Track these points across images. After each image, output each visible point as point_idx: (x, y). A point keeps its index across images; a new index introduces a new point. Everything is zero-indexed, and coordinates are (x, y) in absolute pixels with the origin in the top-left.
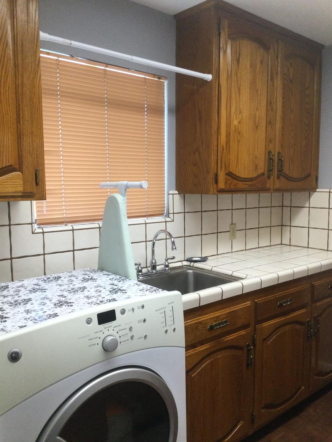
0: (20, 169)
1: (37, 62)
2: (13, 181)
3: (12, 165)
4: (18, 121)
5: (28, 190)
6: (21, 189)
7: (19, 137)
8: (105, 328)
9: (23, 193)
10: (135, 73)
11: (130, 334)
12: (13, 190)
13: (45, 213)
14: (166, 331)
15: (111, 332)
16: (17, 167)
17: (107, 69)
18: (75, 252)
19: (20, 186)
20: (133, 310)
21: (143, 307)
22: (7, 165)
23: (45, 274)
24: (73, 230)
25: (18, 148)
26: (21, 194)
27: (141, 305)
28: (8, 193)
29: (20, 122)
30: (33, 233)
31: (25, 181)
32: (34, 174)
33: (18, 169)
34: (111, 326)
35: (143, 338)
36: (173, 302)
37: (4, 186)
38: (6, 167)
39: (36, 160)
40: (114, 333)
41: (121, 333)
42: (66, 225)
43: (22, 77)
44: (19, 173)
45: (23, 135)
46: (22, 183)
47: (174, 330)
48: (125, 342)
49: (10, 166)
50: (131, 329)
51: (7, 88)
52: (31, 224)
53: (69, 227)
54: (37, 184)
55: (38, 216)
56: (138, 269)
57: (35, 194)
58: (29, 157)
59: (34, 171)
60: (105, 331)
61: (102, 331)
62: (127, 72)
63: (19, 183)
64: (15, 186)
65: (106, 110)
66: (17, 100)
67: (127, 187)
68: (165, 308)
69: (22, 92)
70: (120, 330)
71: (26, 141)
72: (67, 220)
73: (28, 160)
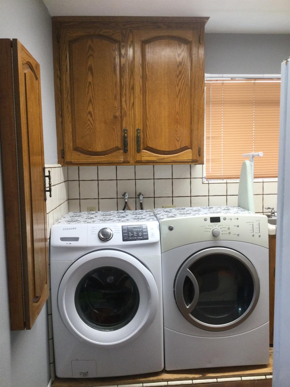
0: (191, 148)
1: (203, 90)
2: (187, 154)
3: (187, 146)
4: (191, 123)
5: (195, 158)
6: (191, 158)
7: (191, 131)
8: (214, 225)
9: (192, 160)
10: (277, 80)
11: (228, 231)
12: (187, 158)
13: (210, 172)
14: (253, 236)
15: (217, 227)
16: (190, 147)
17: (256, 82)
18: (228, 196)
19: (190, 156)
20: (231, 219)
21: (237, 219)
22: (185, 146)
23: (209, 206)
24: (227, 183)
25: (191, 137)
26: (191, 161)
27: (237, 218)
28: (185, 160)
29: (192, 124)
30: (203, 183)
31: (193, 154)
32: (198, 150)
33: (190, 148)
34: (217, 225)
35: (237, 235)
36: (260, 221)
37: (183, 157)
38: (184, 147)
39: (200, 143)
40: (219, 228)
41: (223, 229)
42: (223, 180)
43: (194, 101)
44: (190, 150)
45: (193, 131)
46: (191, 155)
47: (260, 236)
48: (225, 234)
49: (185, 147)
50: (229, 229)
51: (186, 107)
52: (202, 178)
53: (225, 181)
54: (199, 155)
55: (207, 174)
56: (272, 212)
57: (198, 161)
58: (196, 142)
59: (198, 149)
60: (214, 226)
61: (212, 226)
62: (271, 80)
63: (190, 155)
64: (188, 156)
65: (254, 108)
66: (191, 113)
67: (253, 156)
68: (253, 222)
69: (194, 108)
70: (222, 228)
71: (195, 133)
72: (224, 177)
73: (195, 143)
